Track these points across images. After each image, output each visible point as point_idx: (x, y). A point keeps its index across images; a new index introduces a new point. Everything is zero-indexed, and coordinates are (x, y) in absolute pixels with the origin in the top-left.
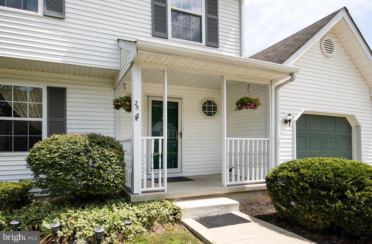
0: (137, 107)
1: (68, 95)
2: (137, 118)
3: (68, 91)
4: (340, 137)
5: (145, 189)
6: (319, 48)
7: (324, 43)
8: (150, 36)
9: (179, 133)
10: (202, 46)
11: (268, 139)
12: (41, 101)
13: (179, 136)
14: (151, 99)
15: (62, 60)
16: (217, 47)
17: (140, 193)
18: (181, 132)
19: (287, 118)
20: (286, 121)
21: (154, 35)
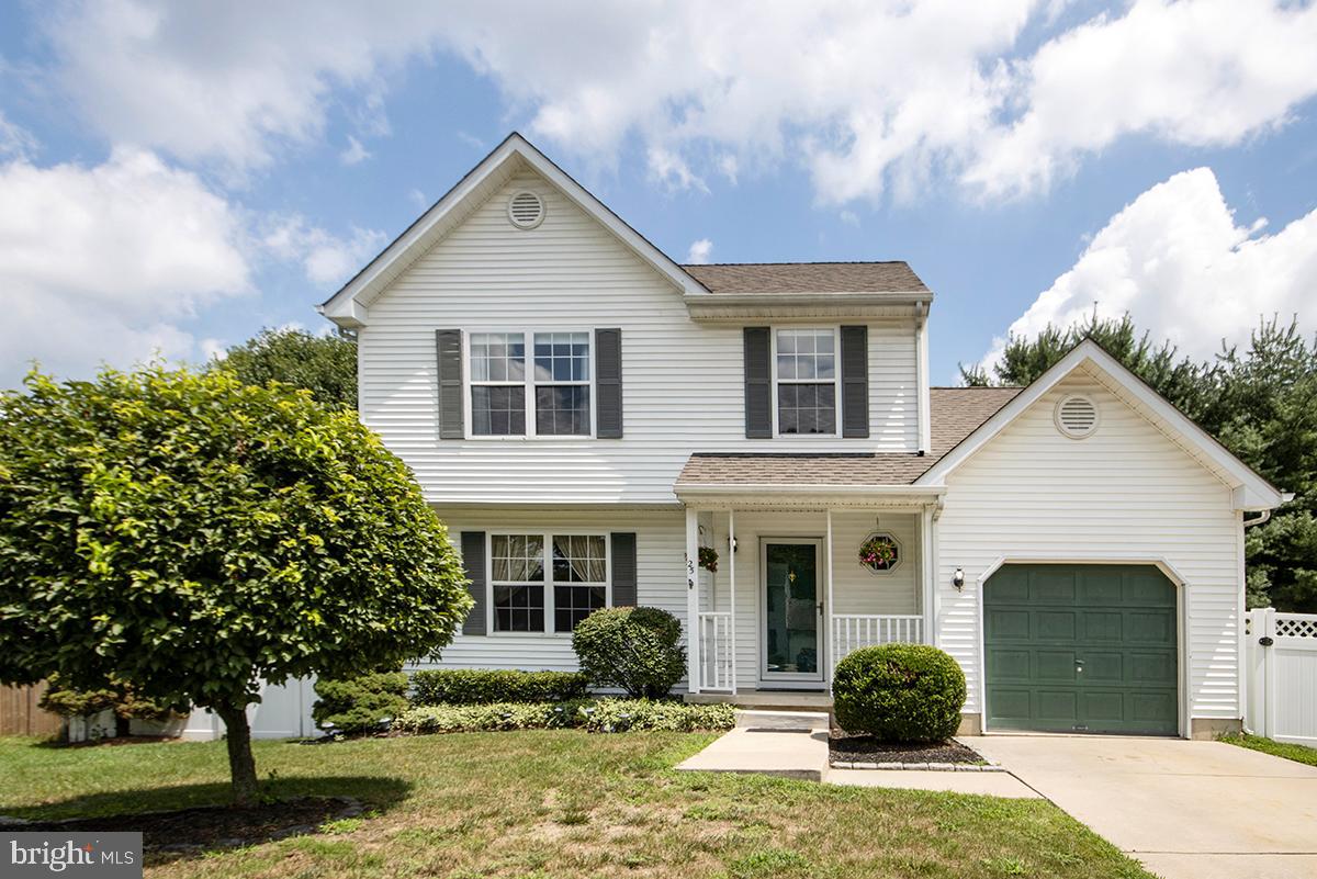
0: (692, 569)
1: (638, 544)
2: (691, 585)
3: (638, 537)
4: (1134, 610)
5: (705, 688)
6: (1052, 424)
7: (1060, 416)
8: (743, 438)
9: (818, 604)
10: (837, 440)
11: (920, 617)
12: (604, 557)
13: (818, 611)
14: (766, 541)
15: (618, 498)
16: (866, 436)
17: (698, 692)
18: (822, 604)
19: (959, 576)
20: (958, 583)
21: (749, 436)
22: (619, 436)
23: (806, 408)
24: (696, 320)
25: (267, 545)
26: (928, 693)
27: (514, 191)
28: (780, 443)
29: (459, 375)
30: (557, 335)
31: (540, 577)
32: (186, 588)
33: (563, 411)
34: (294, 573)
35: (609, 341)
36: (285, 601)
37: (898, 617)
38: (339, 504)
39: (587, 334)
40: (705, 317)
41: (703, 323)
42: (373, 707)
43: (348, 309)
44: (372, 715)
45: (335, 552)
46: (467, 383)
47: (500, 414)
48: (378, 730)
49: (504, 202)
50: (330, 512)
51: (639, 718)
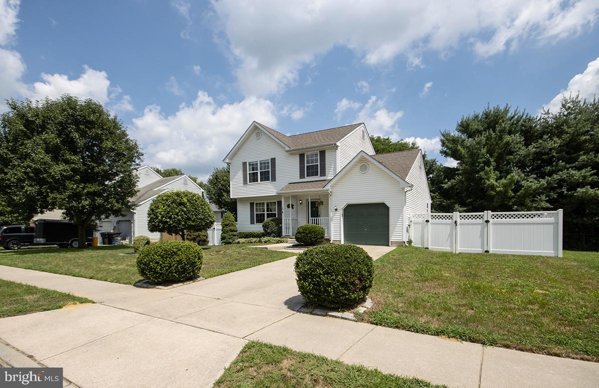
1: (282, 203)
3: (282, 201)
4: (379, 214)
5: (286, 234)
7: (360, 167)
10: (319, 177)
11: (328, 218)
12: (276, 206)
16: (325, 176)
17: (282, 235)
18: (320, 215)
19: (336, 208)
20: (336, 210)
21: (300, 178)
22: (275, 181)
23: (312, 171)
24: (290, 154)
25: (177, 214)
26: (307, 234)
27: (256, 132)
28: (307, 179)
29: (247, 171)
30: (264, 160)
31: (264, 211)
32: (168, 220)
33: (265, 177)
34: (180, 217)
35: (273, 160)
36: (179, 221)
37: (324, 218)
38: (186, 208)
39: (269, 160)
40: (291, 153)
41: (291, 154)
42: (229, 239)
43: (227, 161)
44: (229, 240)
45: (186, 214)
46: (248, 172)
47: (254, 178)
48: (230, 243)
49: (254, 134)
50: (185, 209)
51: (269, 241)
